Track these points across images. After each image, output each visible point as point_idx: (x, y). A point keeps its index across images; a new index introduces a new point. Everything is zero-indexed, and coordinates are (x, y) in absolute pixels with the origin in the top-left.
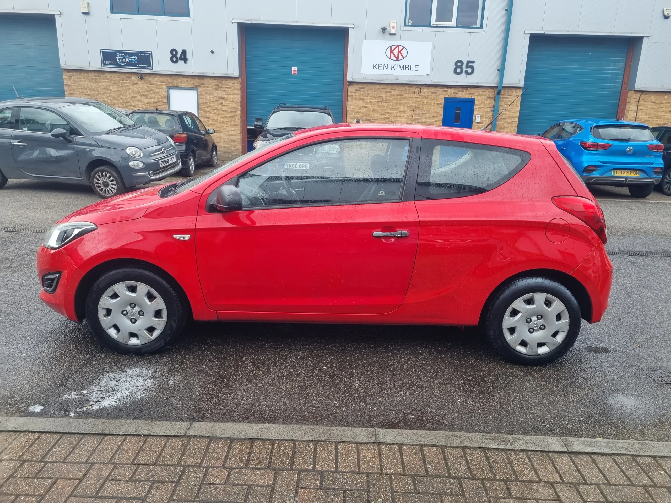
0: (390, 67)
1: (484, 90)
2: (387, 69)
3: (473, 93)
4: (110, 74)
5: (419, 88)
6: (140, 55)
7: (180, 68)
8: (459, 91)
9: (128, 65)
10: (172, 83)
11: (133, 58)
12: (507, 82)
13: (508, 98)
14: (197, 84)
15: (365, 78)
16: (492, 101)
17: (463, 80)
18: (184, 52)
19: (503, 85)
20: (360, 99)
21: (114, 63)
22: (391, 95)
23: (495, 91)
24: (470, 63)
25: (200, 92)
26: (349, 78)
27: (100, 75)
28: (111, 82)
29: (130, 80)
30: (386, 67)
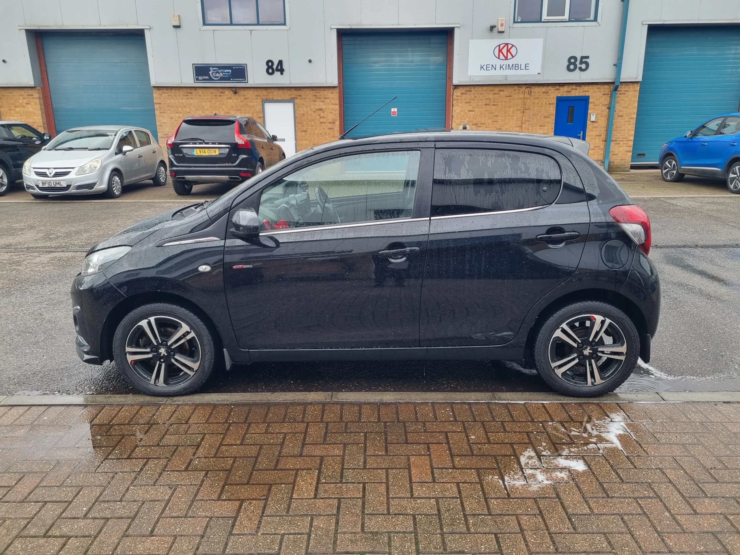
0: (498, 67)
1: (599, 86)
2: (495, 69)
3: (588, 90)
4: (203, 90)
5: (529, 88)
6: (234, 68)
7: (277, 79)
8: (572, 89)
9: (222, 79)
10: (267, 96)
11: (227, 72)
12: (625, 76)
13: (624, 94)
14: (292, 96)
15: (471, 80)
16: (608, 98)
17: (576, 77)
18: (280, 62)
19: (621, 81)
20: (466, 103)
21: (207, 77)
22: (500, 96)
23: (611, 87)
24: (584, 60)
25: (297, 104)
26: (455, 82)
27: (192, 91)
28: (203, 99)
29: (223, 95)
30: (494, 67)
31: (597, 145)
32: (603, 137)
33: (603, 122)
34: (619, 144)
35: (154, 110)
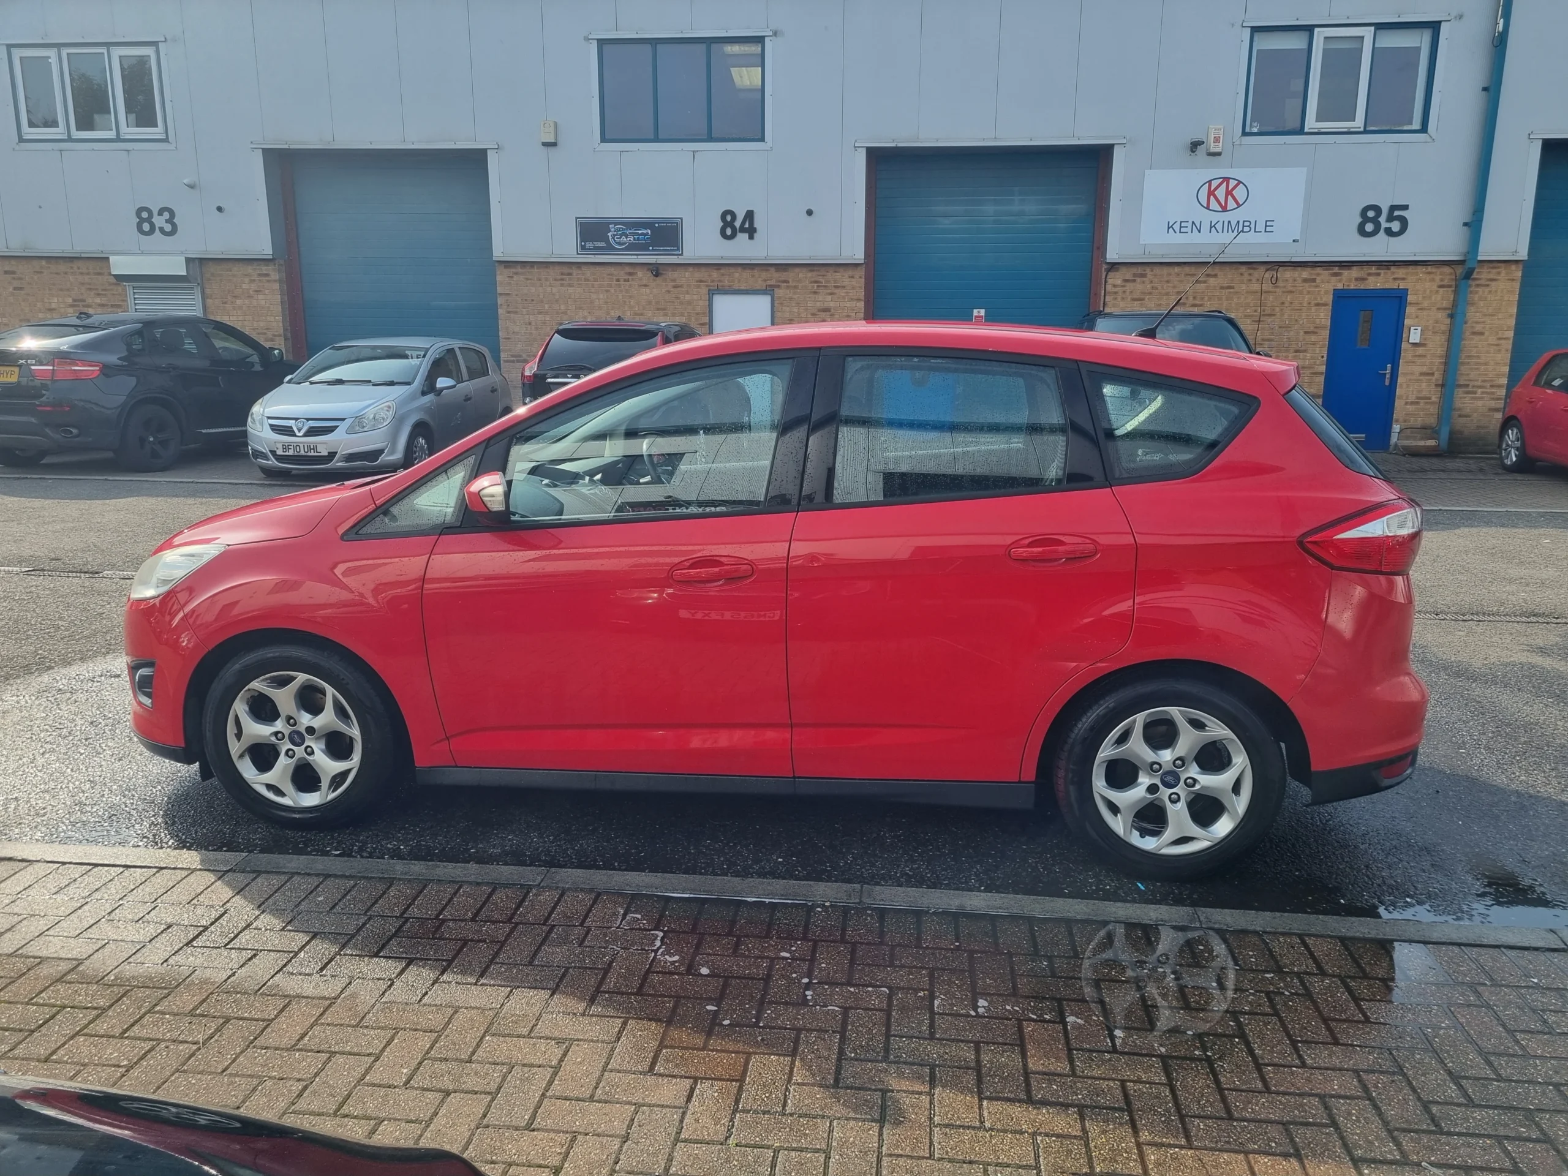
0: (1205, 227)
1: (1430, 269)
2: (1199, 232)
3: (1404, 276)
4: (593, 269)
5: (1274, 270)
6: (656, 225)
7: (741, 249)
8: (1370, 274)
9: (632, 247)
10: (720, 281)
11: (642, 234)
12: (1488, 249)
13: (1488, 285)
14: (769, 283)
15: (1146, 253)
16: (1449, 294)
17: (1379, 248)
18: (750, 215)
19: (1479, 258)
20: (1134, 300)
21: (602, 244)
22: (1208, 287)
23: (1457, 272)
24: (1397, 213)
25: (779, 298)
26: (1112, 255)
27: (571, 271)
28: (593, 286)
29: (633, 280)
30: (1197, 227)
31: (1424, 393)
32: (1438, 375)
33: (1437, 346)
34: (1475, 393)
35: (495, 307)
